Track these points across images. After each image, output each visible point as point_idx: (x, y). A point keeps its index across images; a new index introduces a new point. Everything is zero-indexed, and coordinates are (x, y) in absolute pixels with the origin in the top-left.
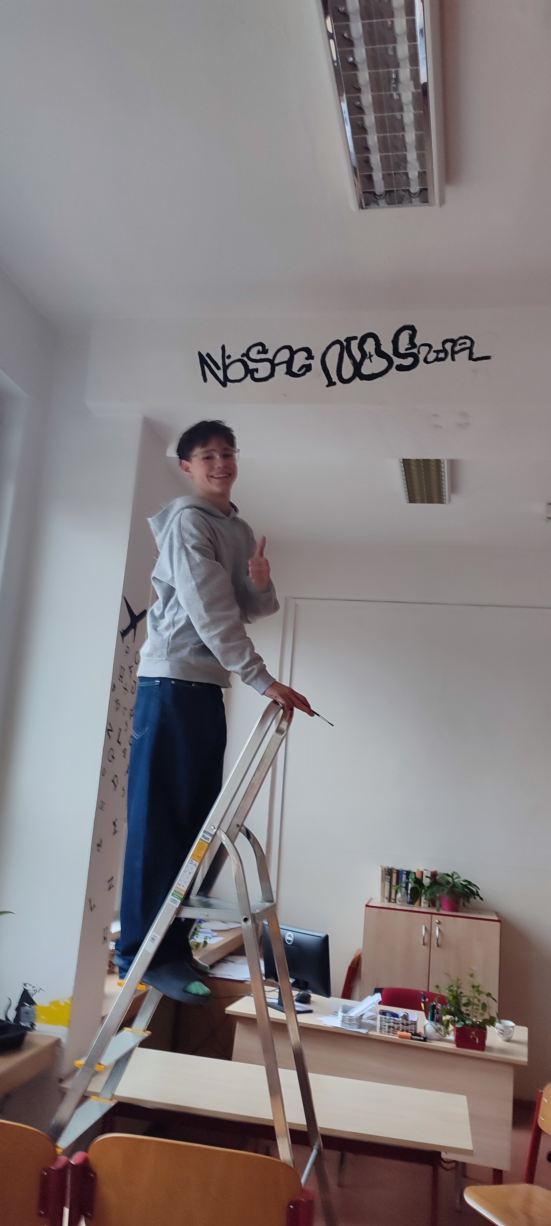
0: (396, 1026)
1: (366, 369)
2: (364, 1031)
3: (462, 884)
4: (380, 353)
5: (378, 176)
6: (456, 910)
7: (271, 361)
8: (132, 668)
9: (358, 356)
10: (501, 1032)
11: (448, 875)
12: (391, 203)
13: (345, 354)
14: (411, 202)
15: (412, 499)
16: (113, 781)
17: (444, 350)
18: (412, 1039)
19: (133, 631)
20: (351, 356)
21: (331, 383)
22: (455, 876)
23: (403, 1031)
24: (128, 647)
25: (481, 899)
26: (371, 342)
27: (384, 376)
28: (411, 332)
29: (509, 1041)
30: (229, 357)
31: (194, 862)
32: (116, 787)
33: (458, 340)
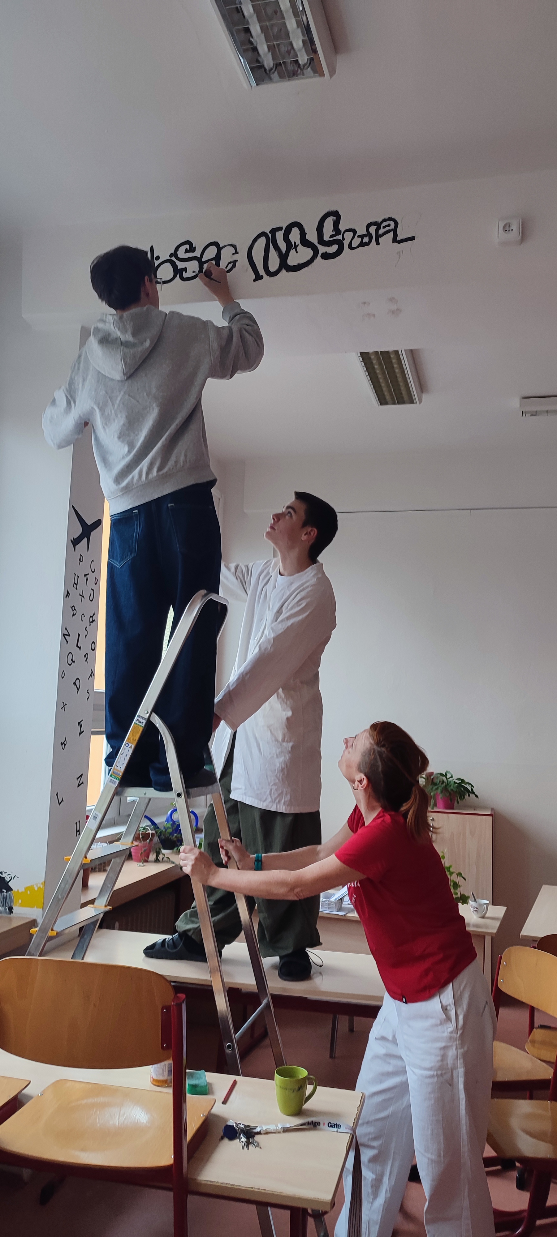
1: (293, 259)
2: (342, 913)
3: (455, 782)
4: (305, 243)
5: (263, 48)
6: (452, 808)
7: (199, 259)
8: (87, 576)
9: (283, 247)
10: (475, 909)
11: (441, 775)
12: (282, 77)
13: (271, 246)
14: (303, 75)
15: (382, 401)
16: (75, 683)
17: (369, 235)
19: (86, 539)
20: (277, 248)
22: (448, 776)
24: (81, 556)
25: (477, 796)
26: (295, 232)
27: (310, 266)
28: (335, 218)
29: (483, 917)
31: (130, 745)
32: (78, 689)
33: (382, 222)
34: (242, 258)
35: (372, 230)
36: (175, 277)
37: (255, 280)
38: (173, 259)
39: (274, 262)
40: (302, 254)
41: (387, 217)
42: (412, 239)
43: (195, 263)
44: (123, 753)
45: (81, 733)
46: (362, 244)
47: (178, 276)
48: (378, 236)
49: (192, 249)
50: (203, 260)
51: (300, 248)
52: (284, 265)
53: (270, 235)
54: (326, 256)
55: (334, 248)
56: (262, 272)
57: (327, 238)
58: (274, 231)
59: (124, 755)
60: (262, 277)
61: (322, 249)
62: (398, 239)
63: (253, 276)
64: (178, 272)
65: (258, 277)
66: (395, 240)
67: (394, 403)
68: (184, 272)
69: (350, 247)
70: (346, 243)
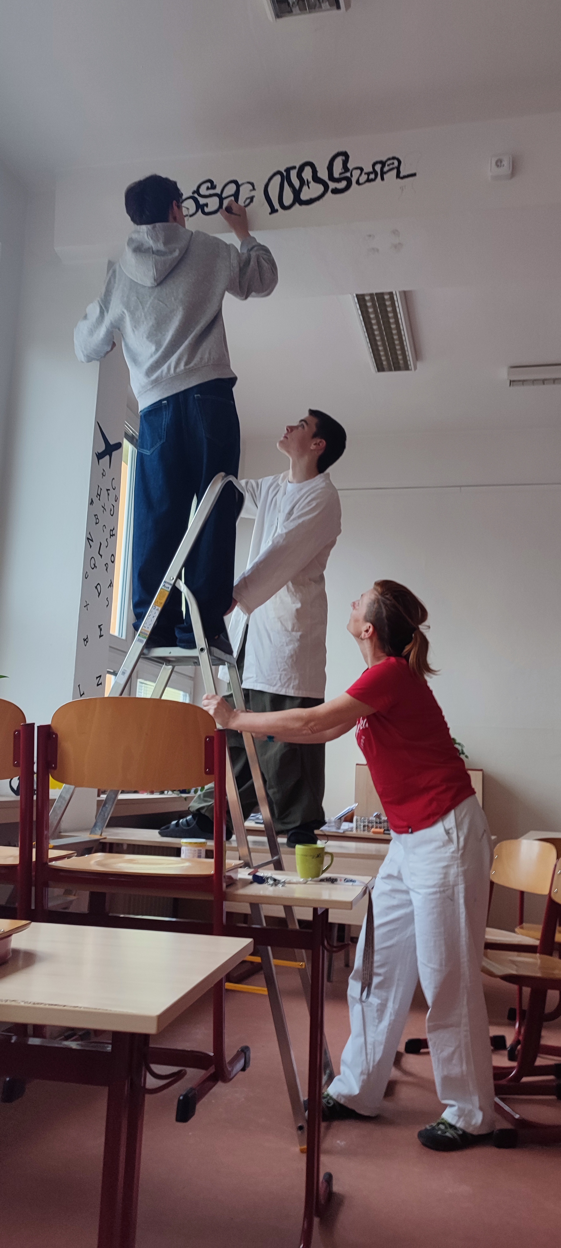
0: (370, 825)
1: (305, 196)
2: (341, 831)
4: (317, 180)
7: (219, 196)
8: (109, 491)
9: (297, 183)
12: (303, 10)
13: (286, 184)
14: (321, 7)
15: (380, 368)
16: (96, 587)
17: (375, 172)
19: (107, 457)
20: (291, 185)
23: (376, 828)
24: (104, 470)
26: (308, 170)
27: (321, 200)
28: (344, 158)
31: (157, 607)
32: (99, 594)
33: (386, 161)
34: (259, 194)
35: (378, 168)
36: (197, 211)
37: (270, 214)
38: (196, 195)
39: (288, 197)
40: (312, 190)
41: (391, 156)
42: (414, 175)
43: (216, 200)
44: (150, 615)
45: (101, 636)
46: (368, 180)
47: (200, 211)
48: (383, 173)
49: (213, 187)
50: (224, 195)
51: (312, 184)
52: (297, 200)
53: (285, 174)
54: (335, 191)
55: (343, 184)
56: (277, 206)
57: (336, 175)
58: (288, 170)
59: (151, 616)
60: (277, 211)
61: (332, 185)
62: (402, 175)
63: (269, 210)
64: (200, 207)
65: (273, 211)
66: (398, 176)
67: (390, 370)
68: (205, 208)
69: (358, 182)
70: (354, 180)
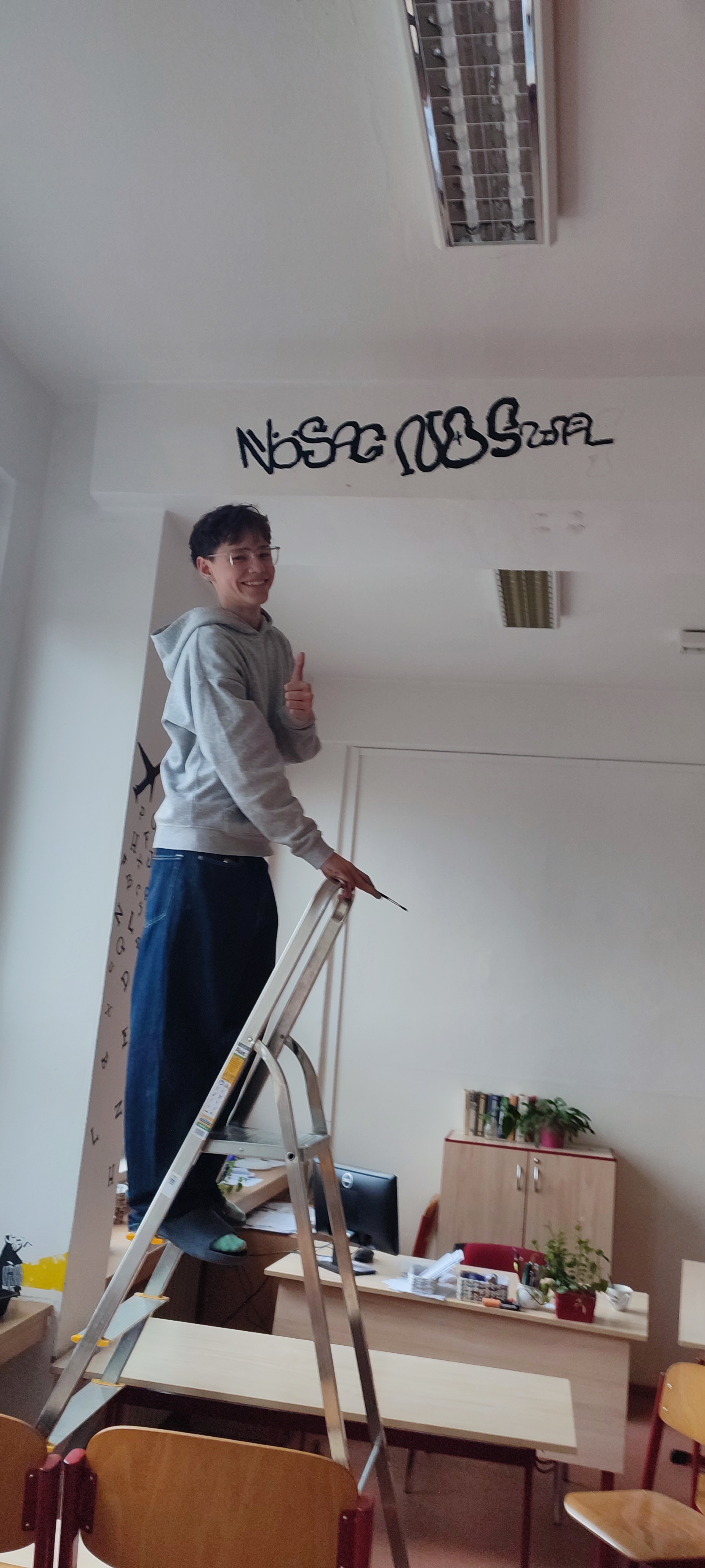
0: (481, 1291)
1: (453, 454)
2: (440, 1298)
3: (568, 1113)
4: (472, 433)
5: (471, 203)
6: (560, 1146)
7: (331, 442)
8: (148, 834)
9: (443, 436)
10: (615, 1299)
11: (551, 1102)
12: (487, 239)
13: (427, 435)
14: (513, 239)
15: (510, 622)
16: (123, 979)
17: (555, 432)
18: (502, 1307)
19: (149, 786)
20: (434, 437)
21: (408, 471)
22: (560, 1103)
23: (490, 1297)
24: (143, 808)
25: (592, 1132)
26: (460, 419)
27: (476, 463)
28: (510, 406)
29: (624, 1310)
30: (277, 435)
31: (226, 1083)
33: (571, 418)
34: (389, 446)
35: (559, 425)
36: (298, 460)
38: (297, 438)
39: (430, 454)
40: (464, 448)
41: (577, 412)
42: (609, 441)
43: (326, 446)
46: (545, 443)
47: (302, 460)
48: (566, 434)
49: (323, 428)
50: (337, 442)
51: (465, 439)
52: (442, 459)
53: (426, 420)
54: (497, 453)
55: (508, 444)
56: (413, 465)
57: (499, 430)
58: (431, 415)
59: (217, 1096)
60: (411, 472)
61: (493, 444)
62: (592, 440)
63: (401, 469)
64: (303, 455)
66: (588, 441)
67: (525, 626)
69: (530, 444)
70: (524, 439)
